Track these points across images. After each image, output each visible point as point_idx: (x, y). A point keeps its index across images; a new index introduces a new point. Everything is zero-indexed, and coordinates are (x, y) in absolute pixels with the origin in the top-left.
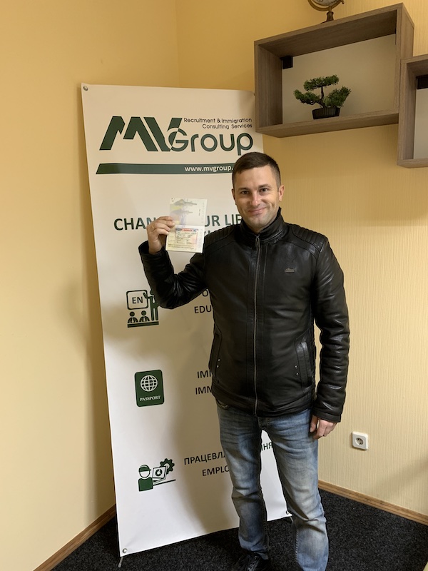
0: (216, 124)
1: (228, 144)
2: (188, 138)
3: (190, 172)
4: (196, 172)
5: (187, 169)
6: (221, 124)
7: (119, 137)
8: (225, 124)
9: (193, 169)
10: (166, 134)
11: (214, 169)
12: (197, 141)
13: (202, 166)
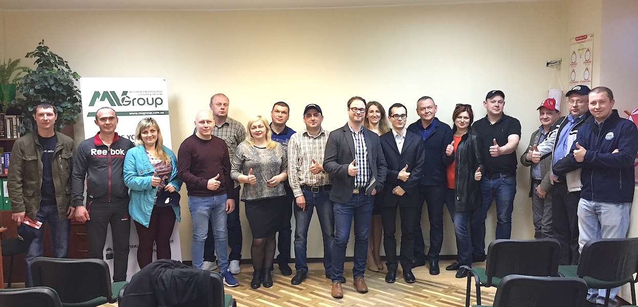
0: (145, 93)
1: (150, 102)
2: (131, 100)
3: (132, 115)
4: (135, 115)
5: (130, 114)
6: (147, 93)
7: (98, 100)
8: (149, 93)
9: (133, 114)
10: (120, 98)
11: (144, 113)
12: (135, 101)
13: (138, 112)
